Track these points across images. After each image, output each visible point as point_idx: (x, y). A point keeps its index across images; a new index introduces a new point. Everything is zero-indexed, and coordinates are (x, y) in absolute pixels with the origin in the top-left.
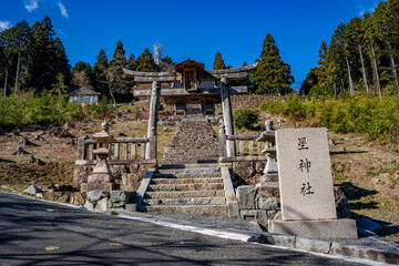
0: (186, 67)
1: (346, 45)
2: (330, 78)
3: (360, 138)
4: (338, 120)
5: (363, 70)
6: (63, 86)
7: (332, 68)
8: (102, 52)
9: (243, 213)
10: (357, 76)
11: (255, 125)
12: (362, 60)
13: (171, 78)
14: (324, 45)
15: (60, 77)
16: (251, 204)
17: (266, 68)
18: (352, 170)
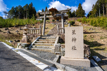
0: (52, 10)
1: (99, 5)
2: (94, 13)
3: (100, 28)
4: (95, 23)
5: (103, 11)
6: (34, 17)
7: (95, 10)
8: (43, 9)
9: (56, 52)
10: (102, 12)
11: (74, 25)
12: (103, 8)
13: (49, 13)
14: (94, 5)
15: (33, 15)
16: (58, 50)
17: (79, 11)
18: (96, 37)
